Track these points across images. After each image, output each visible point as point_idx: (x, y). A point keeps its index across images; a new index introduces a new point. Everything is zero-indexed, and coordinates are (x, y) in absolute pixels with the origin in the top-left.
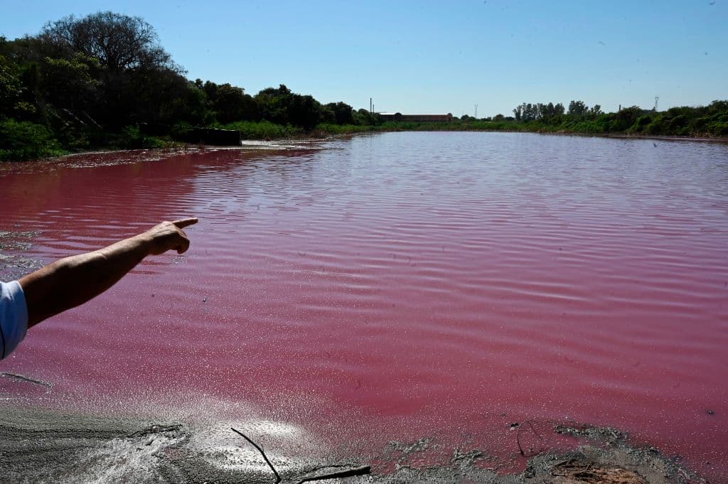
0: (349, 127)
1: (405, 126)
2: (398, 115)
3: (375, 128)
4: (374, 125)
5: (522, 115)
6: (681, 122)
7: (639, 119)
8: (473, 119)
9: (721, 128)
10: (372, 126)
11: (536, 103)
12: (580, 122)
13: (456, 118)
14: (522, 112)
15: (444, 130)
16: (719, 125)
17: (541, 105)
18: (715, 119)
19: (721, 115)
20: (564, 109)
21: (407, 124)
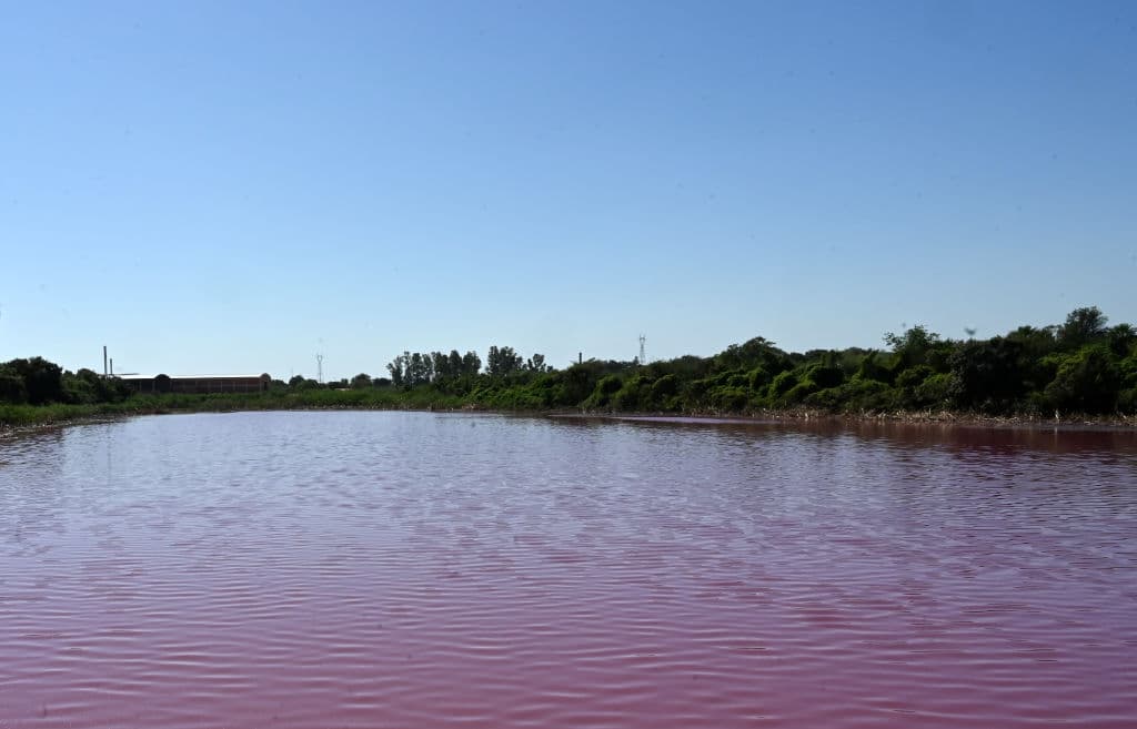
0: (56, 408)
1: (174, 402)
2: (162, 379)
3: (114, 406)
4: (112, 402)
5: (403, 374)
6: (670, 388)
7: (601, 383)
8: (312, 384)
9: (732, 397)
10: (107, 404)
11: (428, 352)
12: (502, 389)
13: (279, 383)
14: (404, 369)
15: (251, 409)
16: (729, 393)
17: (439, 354)
18: (723, 382)
19: (731, 374)
20: (479, 361)
21: (180, 397)
